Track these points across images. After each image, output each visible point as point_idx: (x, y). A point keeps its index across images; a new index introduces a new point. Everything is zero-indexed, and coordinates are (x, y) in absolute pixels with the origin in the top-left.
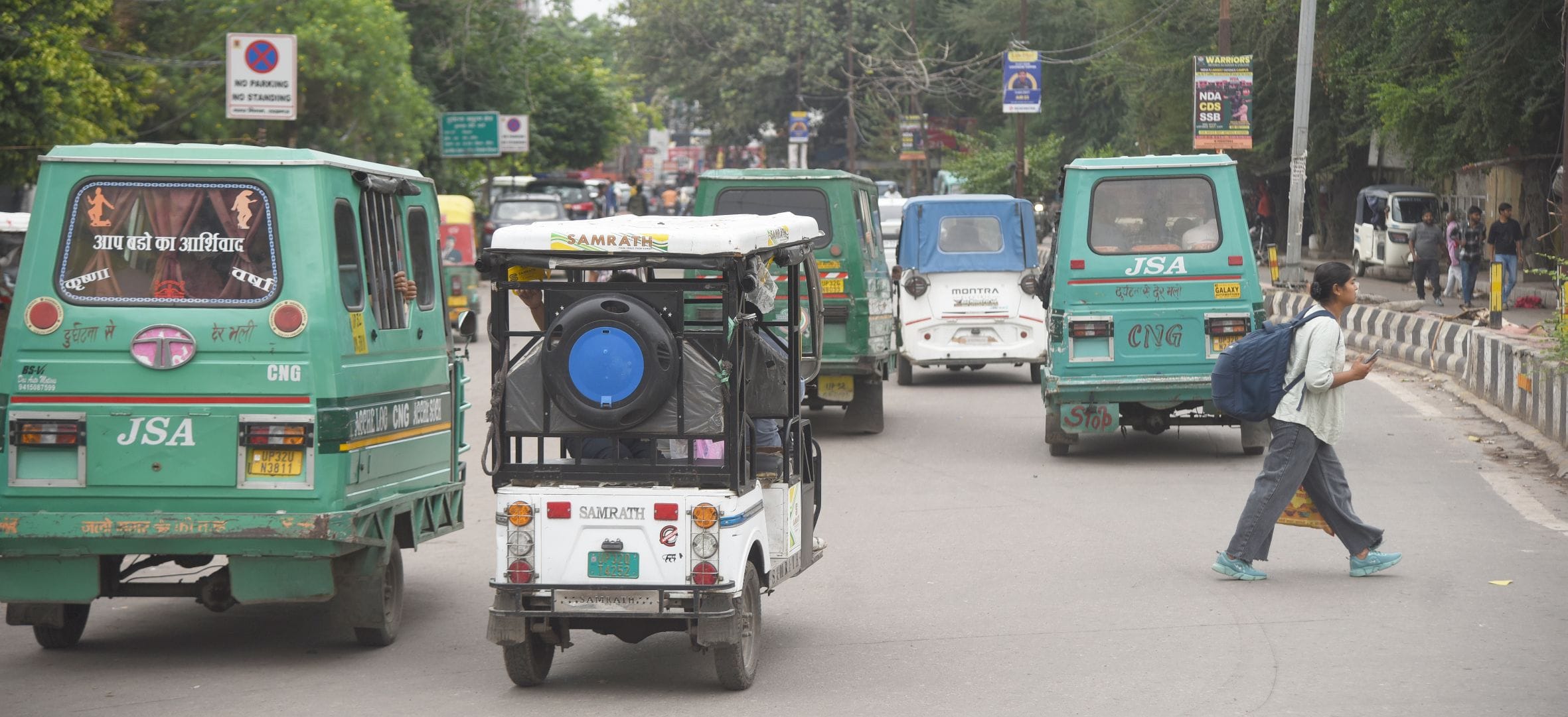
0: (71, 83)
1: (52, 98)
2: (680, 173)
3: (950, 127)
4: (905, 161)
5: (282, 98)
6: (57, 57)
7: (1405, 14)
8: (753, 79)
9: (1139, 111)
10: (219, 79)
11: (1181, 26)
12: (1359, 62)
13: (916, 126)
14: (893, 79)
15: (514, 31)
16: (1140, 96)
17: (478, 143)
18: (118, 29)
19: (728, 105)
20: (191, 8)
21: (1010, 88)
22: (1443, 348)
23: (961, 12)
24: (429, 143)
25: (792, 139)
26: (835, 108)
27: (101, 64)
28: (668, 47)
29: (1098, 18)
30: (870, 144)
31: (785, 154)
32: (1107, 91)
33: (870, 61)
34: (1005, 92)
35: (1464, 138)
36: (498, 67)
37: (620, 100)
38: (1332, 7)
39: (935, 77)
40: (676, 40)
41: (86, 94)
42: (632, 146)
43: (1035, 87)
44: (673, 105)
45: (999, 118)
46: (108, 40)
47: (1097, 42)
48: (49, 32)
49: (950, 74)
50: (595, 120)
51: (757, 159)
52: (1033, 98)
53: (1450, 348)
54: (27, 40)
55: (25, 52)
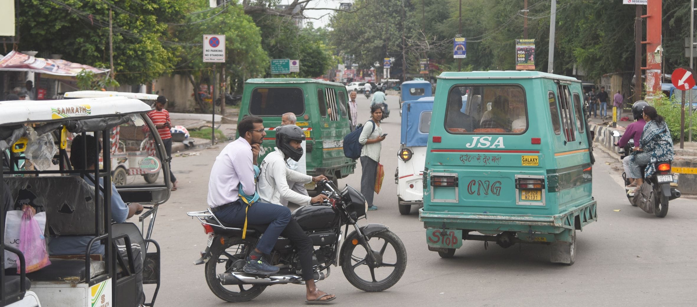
0: (155, 51)
1: (149, 56)
2: (348, 78)
3: (436, 63)
4: (422, 74)
5: (221, 55)
6: (151, 43)
7: (584, 25)
8: (372, 48)
9: (498, 57)
10: (201, 50)
11: (511, 29)
12: (569, 41)
13: (425, 62)
14: (418, 47)
15: (294, 33)
16: (498, 52)
17: (283, 69)
18: (169, 34)
19: (364, 56)
20: (192, 27)
21: (456, 50)
22: (598, 134)
23: (440, 25)
24: (267, 69)
25: (385, 67)
26: (399, 57)
27: (164, 45)
28: (344, 37)
29: (484, 27)
30: (410, 68)
31: (383, 72)
32: (487, 51)
33: (410, 42)
34: (454, 51)
35: (604, 66)
36: (289, 44)
37: (329, 55)
38: (560, 23)
39: (431, 46)
40: (347, 35)
41: (159, 55)
42: (333, 70)
43: (464, 50)
44: (346, 56)
45: (452, 60)
46: (166, 37)
47: (484, 35)
48: (148, 35)
49: (436, 46)
50: (321, 61)
51: (373, 73)
52: (463, 53)
53: (600, 134)
54: (141, 38)
55: (140, 42)
